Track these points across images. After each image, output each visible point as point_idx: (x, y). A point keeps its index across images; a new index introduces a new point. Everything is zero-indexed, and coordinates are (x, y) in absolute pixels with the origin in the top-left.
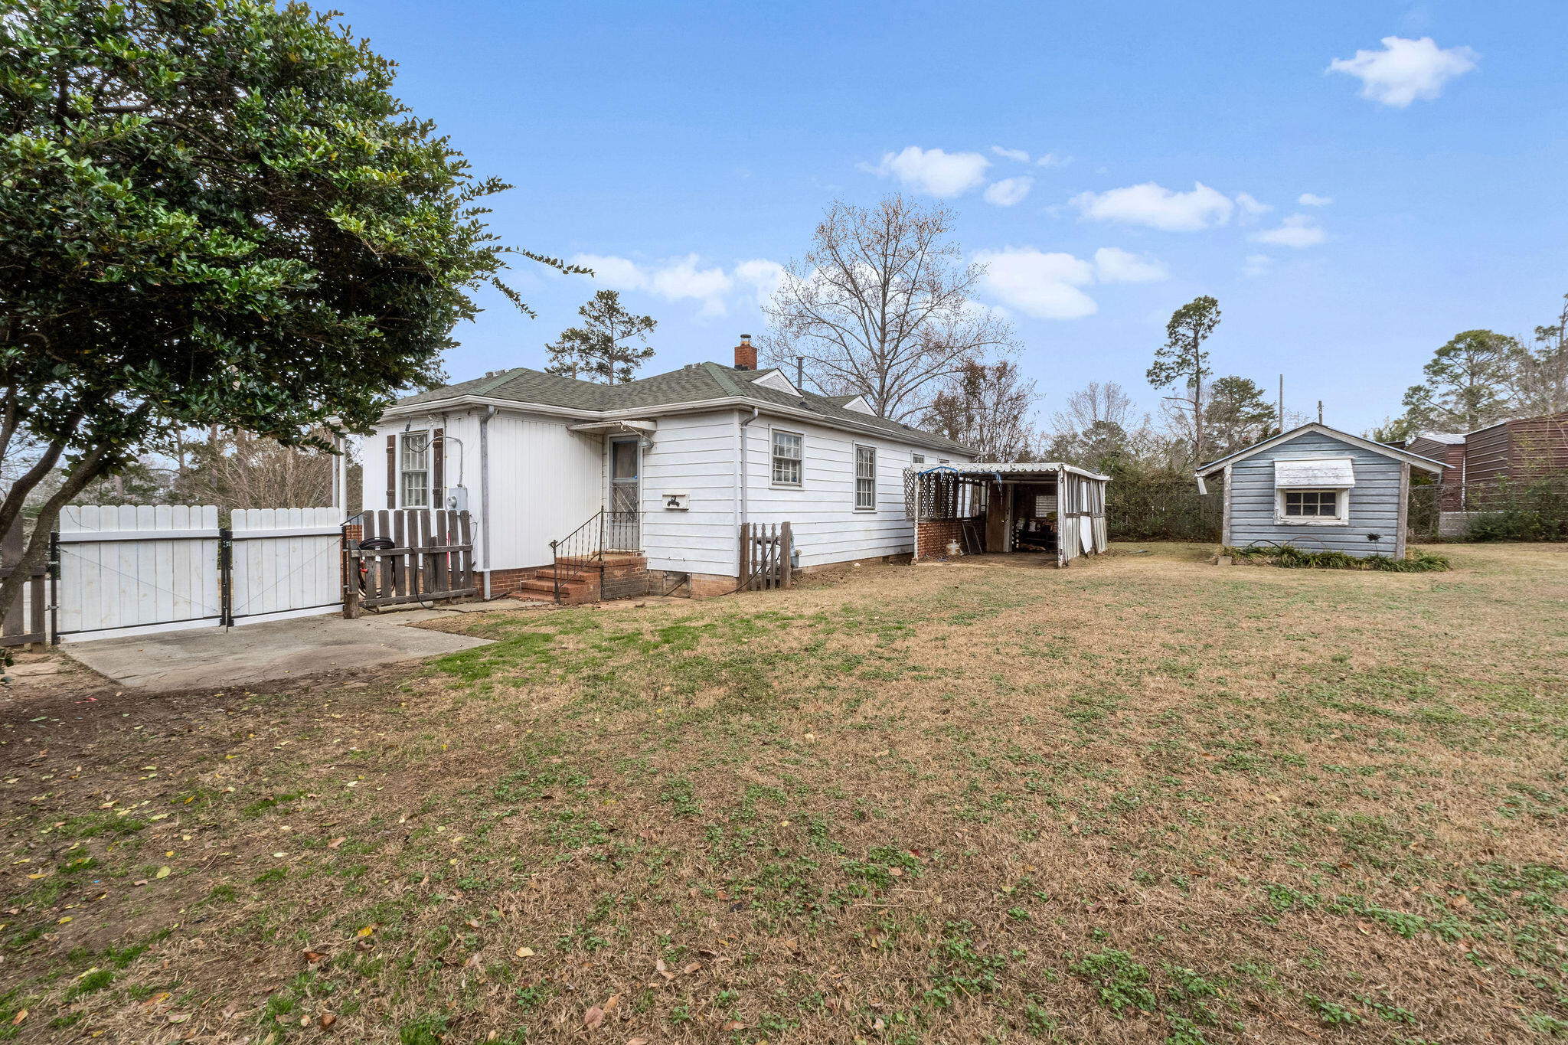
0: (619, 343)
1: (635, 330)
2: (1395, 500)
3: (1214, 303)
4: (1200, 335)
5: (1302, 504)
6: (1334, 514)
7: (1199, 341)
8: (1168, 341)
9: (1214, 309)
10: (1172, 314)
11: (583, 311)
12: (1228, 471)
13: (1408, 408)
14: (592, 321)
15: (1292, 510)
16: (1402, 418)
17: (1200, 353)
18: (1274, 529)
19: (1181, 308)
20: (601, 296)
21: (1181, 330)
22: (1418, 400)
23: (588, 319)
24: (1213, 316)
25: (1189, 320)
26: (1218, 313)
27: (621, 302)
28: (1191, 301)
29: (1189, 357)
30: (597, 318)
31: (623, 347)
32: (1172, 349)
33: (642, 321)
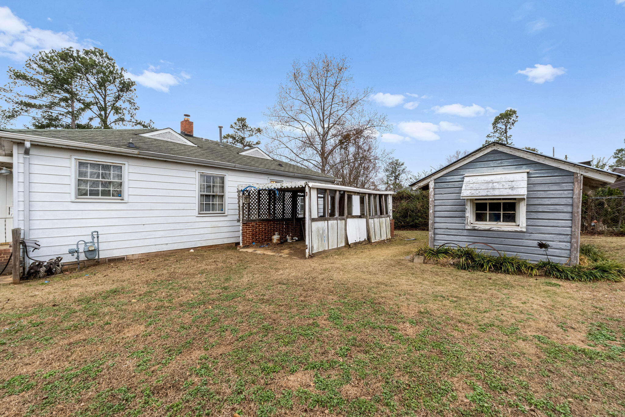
0: (247, 140)
1: (254, 134)
2: (569, 209)
3: (514, 112)
4: (508, 127)
5: (488, 212)
6: (514, 221)
7: (508, 130)
8: (493, 131)
9: (514, 115)
10: (494, 118)
11: (232, 127)
12: (432, 185)
13: (616, 159)
14: (237, 131)
15: (480, 217)
16: (613, 164)
17: (508, 136)
18: (465, 233)
19: (499, 115)
20: (239, 120)
21: (499, 125)
22: (621, 156)
23: (235, 130)
24: (515, 119)
25: (503, 121)
26: (517, 117)
27: (248, 123)
28: (503, 112)
29: (502, 138)
30: (238, 130)
31: (249, 141)
32: (494, 135)
33: (257, 130)
